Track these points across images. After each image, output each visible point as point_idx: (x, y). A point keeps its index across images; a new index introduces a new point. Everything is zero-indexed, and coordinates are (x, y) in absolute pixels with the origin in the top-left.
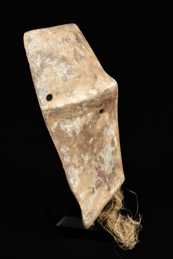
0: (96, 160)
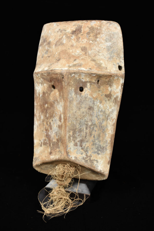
0: (47, 123)
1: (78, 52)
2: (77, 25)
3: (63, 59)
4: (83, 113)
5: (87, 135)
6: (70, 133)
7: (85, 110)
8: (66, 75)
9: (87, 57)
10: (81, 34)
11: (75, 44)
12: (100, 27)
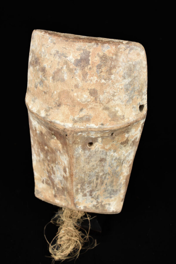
0: (48, 165)
1: (86, 96)
2: (83, 50)
3: (65, 105)
4: (93, 166)
5: (98, 184)
6: (77, 187)
7: (96, 163)
8: (70, 134)
9: (98, 104)
10: (89, 66)
11: (80, 84)
12: (116, 55)
